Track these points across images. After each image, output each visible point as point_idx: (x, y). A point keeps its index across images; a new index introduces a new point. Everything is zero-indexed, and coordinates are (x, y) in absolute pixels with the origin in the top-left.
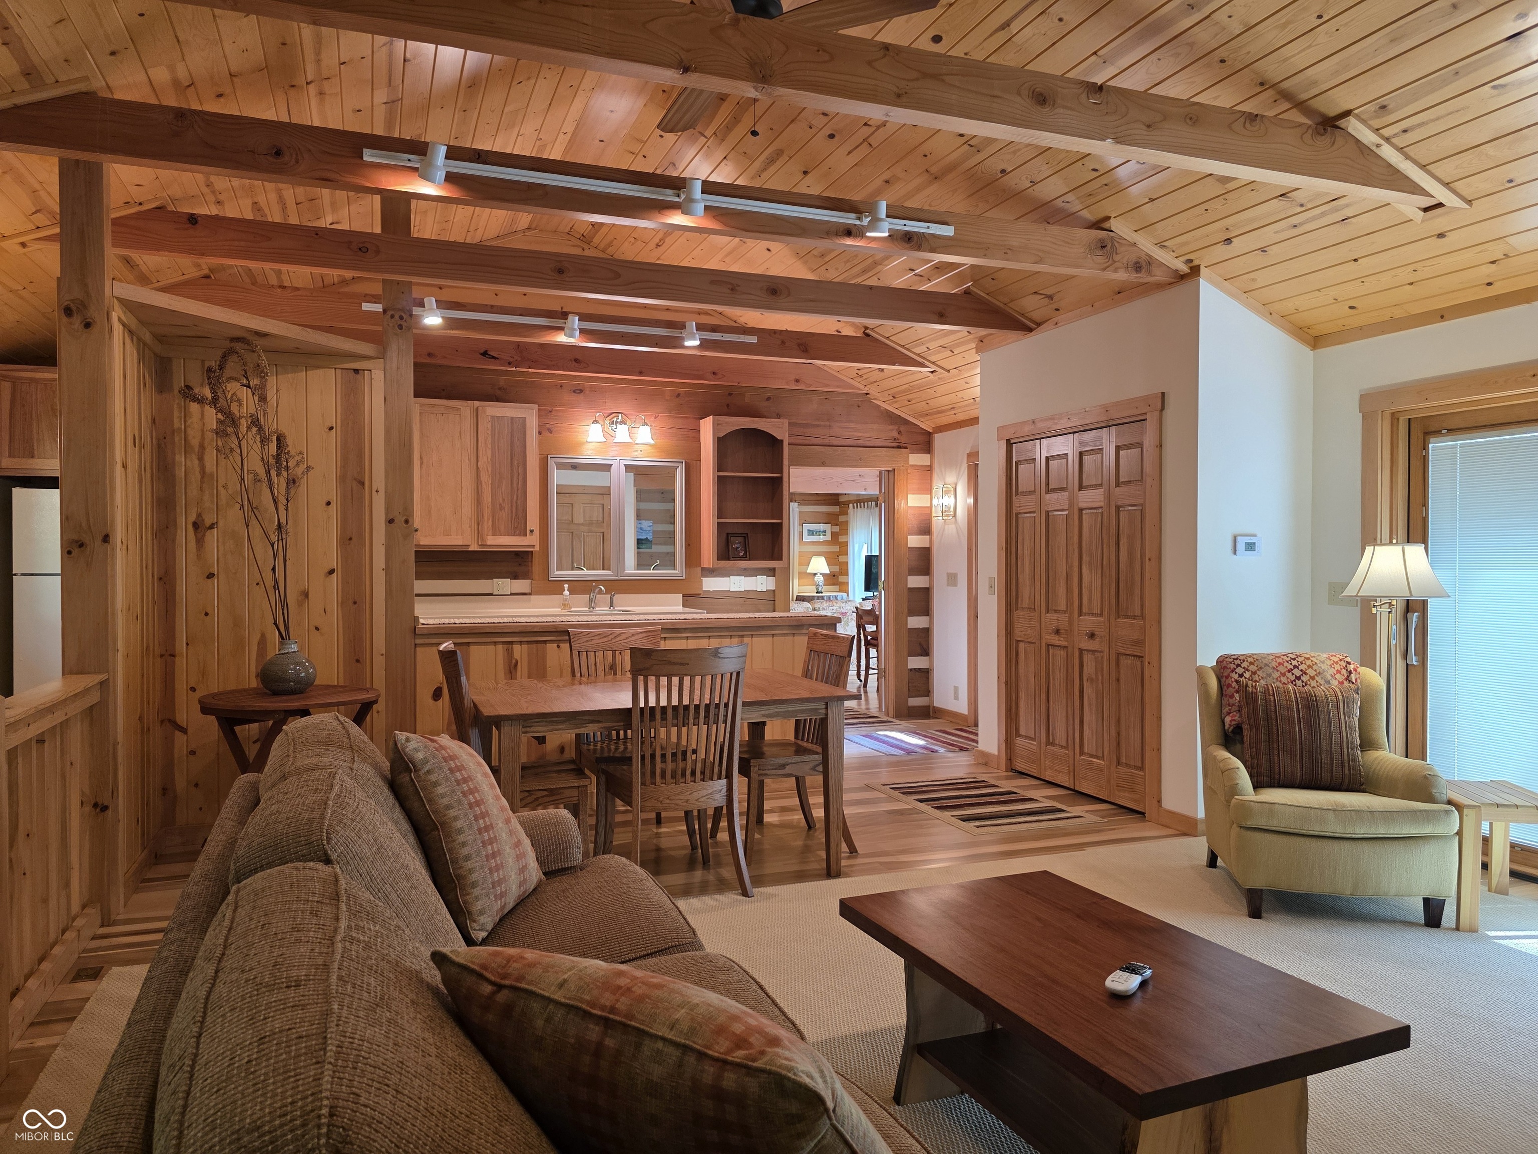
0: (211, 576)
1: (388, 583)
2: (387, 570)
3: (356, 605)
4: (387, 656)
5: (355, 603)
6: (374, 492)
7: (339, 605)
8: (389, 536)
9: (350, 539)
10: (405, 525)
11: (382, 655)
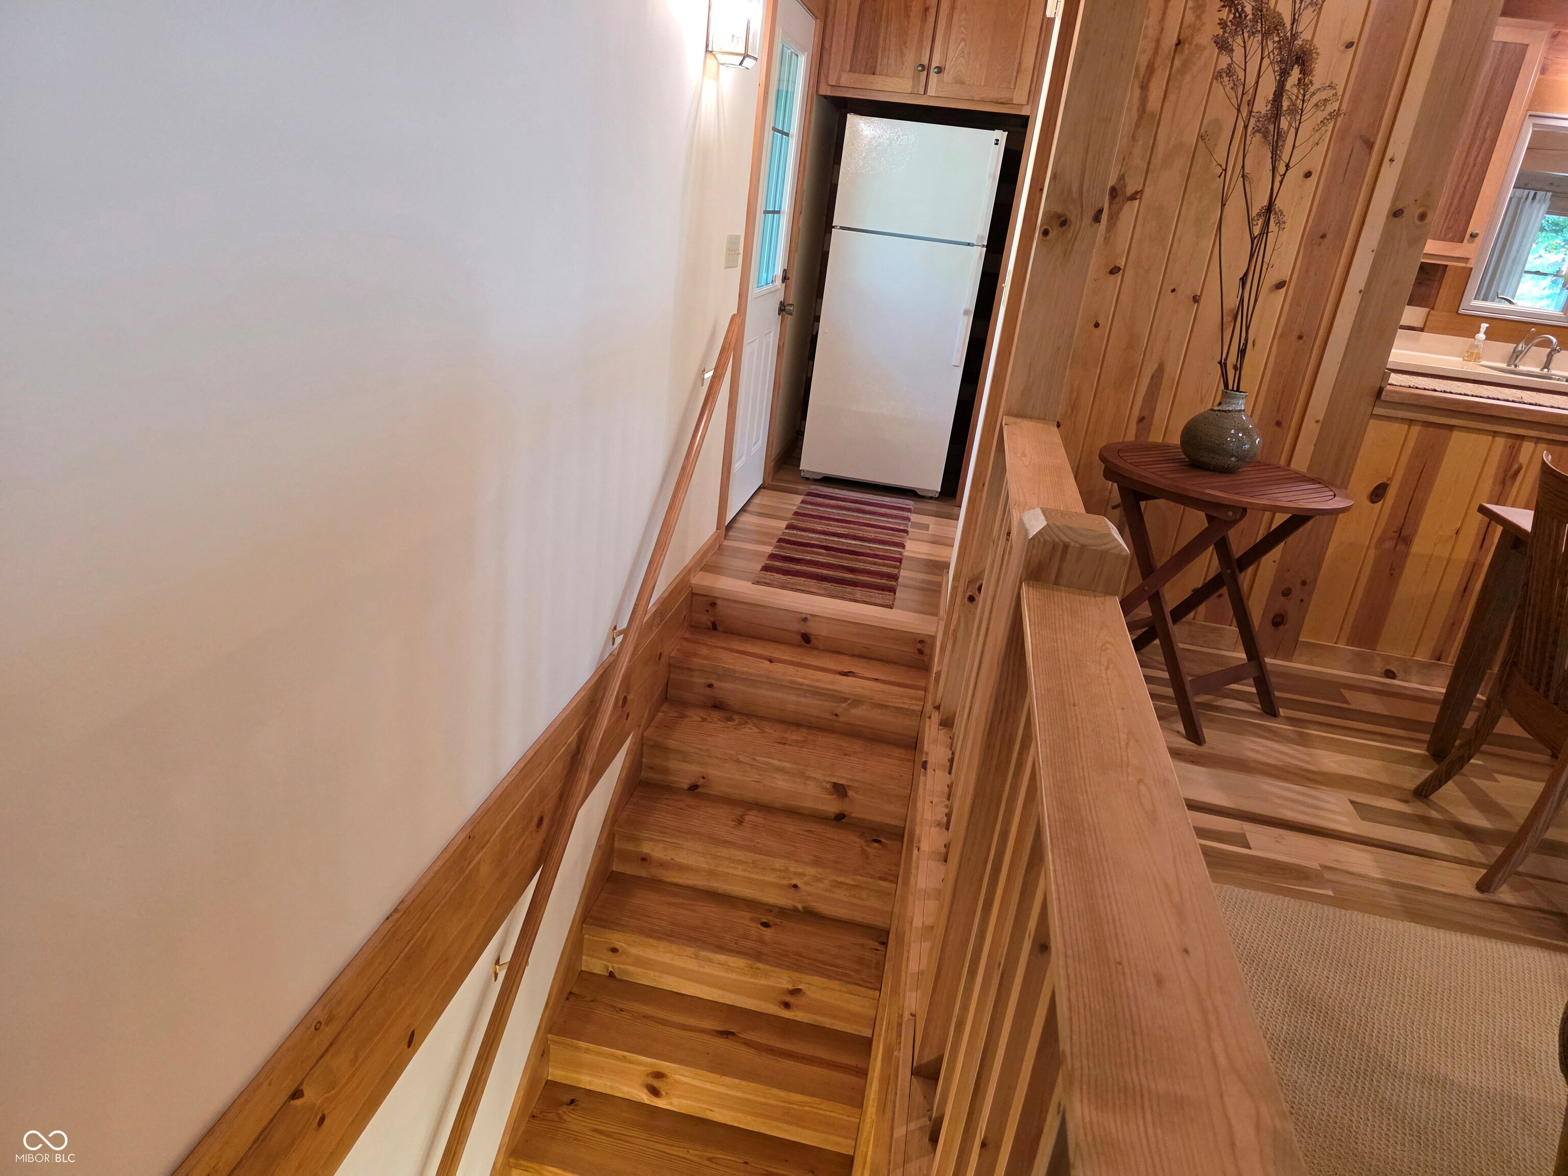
0: (1114, 271)
1: (1361, 314)
2: (1366, 293)
3: (1301, 341)
4: (1325, 425)
5: (1300, 338)
6: (1386, 160)
7: (1277, 337)
8: (1387, 238)
9: (1323, 236)
10: (1418, 223)
11: (1317, 422)
